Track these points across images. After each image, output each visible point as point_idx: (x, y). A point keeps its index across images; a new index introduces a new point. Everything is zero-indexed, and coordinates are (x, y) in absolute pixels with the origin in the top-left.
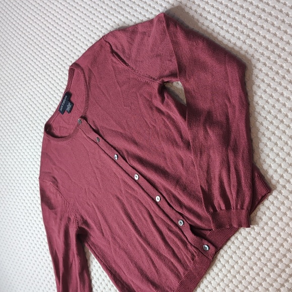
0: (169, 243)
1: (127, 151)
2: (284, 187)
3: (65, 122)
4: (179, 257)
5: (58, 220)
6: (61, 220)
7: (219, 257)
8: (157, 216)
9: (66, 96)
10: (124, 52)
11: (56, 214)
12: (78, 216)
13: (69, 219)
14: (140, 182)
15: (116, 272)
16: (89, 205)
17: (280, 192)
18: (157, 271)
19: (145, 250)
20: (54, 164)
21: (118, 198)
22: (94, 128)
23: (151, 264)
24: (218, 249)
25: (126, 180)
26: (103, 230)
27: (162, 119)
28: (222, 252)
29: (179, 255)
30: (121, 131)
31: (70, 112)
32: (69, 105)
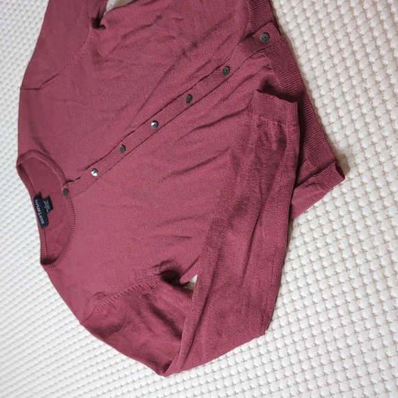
9: (36, 201)
13: (146, 296)
31: (52, 208)
32: (46, 203)
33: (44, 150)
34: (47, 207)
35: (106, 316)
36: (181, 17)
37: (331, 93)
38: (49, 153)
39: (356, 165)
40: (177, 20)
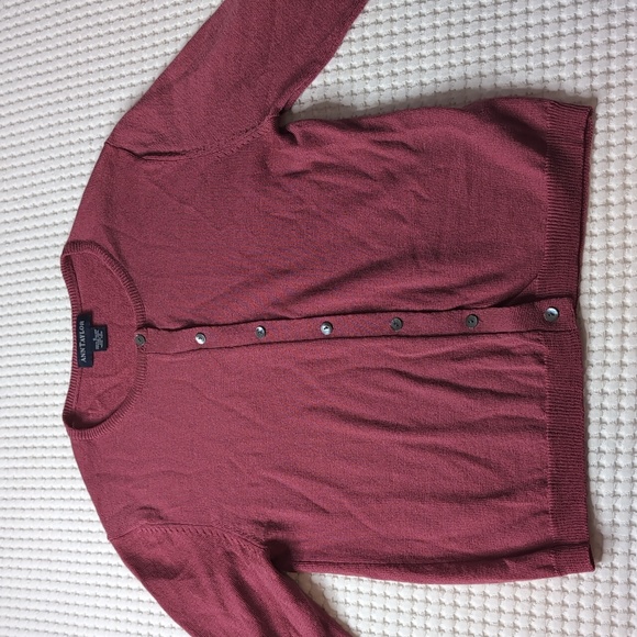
0: (473, 386)
1: (275, 304)
2: (609, 87)
3: (105, 376)
4: (511, 391)
5: (205, 581)
6: (211, 574)
7: (585, 314)
8: (417, 361)
9: (82, 323)
10: (162, 139)
11: (192, 576)
12: (246, 528)
13: (229, 555)
14: (339, 334)
15: (402, 557)
16: (257, 485)
17: (609, 101)
18: (487, 464)
19: (435, 449)
20: (128, 480)
21: (313, 409)
22: (179, 326)
23: (464, 463)
24: (574, 296)
25: (309, 356)
26: (320, 503)
27: (310, 181)
28: (584, 301)
29: (508, 389)
30: (241, 279)
31: (106, 346)
32: (98, 334)
33: (120, 256)
34: (99, 342)
35: (153, 545)
36: (427, 197)
37: (617, 442)
38: (126, 264)
39: (613, 553)
40: (418, 196)
